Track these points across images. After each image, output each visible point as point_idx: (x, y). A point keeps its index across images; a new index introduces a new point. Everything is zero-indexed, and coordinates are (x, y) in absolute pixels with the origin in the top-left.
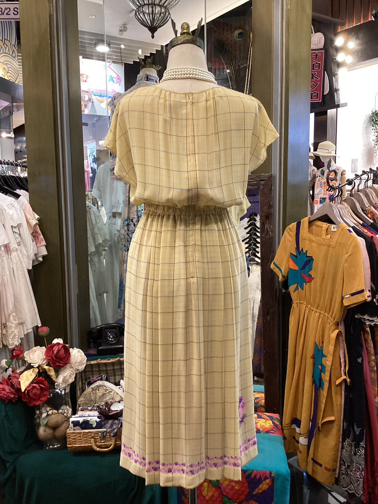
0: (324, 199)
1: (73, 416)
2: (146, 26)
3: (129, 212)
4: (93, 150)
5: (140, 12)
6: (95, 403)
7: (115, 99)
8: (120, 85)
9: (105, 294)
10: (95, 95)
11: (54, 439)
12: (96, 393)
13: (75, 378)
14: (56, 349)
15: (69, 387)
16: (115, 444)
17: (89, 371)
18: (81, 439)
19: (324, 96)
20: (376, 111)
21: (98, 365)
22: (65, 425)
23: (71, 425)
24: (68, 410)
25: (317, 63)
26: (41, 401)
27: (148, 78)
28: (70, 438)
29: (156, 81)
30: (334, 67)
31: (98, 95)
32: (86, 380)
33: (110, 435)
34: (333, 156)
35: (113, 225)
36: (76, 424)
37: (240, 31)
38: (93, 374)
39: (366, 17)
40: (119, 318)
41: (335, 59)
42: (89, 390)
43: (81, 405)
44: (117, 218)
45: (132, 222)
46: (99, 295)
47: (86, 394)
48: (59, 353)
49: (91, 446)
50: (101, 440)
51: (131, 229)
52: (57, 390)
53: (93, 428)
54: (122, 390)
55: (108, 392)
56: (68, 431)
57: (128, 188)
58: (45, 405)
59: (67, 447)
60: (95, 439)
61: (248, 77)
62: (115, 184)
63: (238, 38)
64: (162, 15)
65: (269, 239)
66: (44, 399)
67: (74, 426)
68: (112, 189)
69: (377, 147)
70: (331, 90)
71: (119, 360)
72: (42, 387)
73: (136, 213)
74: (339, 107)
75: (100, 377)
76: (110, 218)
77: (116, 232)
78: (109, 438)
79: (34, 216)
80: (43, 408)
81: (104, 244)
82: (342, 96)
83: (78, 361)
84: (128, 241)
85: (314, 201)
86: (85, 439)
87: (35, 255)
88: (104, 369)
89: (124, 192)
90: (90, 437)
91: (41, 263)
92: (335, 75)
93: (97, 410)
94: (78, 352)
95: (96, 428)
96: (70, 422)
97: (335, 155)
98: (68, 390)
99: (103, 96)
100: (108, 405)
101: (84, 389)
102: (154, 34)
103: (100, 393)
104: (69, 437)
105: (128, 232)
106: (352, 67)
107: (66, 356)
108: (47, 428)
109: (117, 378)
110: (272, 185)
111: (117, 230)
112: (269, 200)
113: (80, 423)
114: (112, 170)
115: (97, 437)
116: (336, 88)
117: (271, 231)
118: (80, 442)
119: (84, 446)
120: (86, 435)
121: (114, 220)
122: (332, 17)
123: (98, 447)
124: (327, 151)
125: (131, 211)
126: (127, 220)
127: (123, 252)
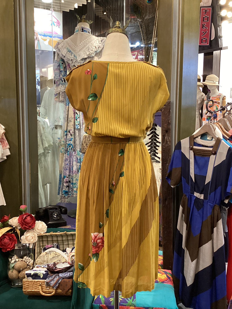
3: (67, 126)
7: (59, 44)
8: (59, 28)
10: (40, 35)
16: (56, 292)
18: (31, 286)
19: (211, 41)
25: (206, 17)
27: (83, 30)
29: (89, 32)
30: (218, 19)
31: (42, 35)
34: (217, 86)
35: (55, 135)
36: (29, 275)
40: (59, 202)
41: (219, 14)
44: (58, 129)
45: (69, 132)
46: (44, 185)
49: (39, 292)
50: (46, 288)
51: (68, 138)
53: (41, 279)
56: (24, 280)
57: (67, 108)
59: (23, 291)
60: (42, 286)
61: (155, 32)
62: (57, 105)
63: (148, 3)
65: (168, 147)
68: (55, 108)
70: (216, 37)
73: (73, 127)
74: (222, 49)
76: (53, 129)
77: (57, 139)
81: (49, 148)
85: (203, 118)
86: (35, 286)
89: (64, 111)
90: (39, 285)
91: (5, 161)
92: (219, 26)
95: (43, 279)
99: (46, 36)
104: (24, 284)
110: (170, 109)
111: (58, 138)
112: (168, 119)
113: (32, 275)
114: (56, 95)
115: (43, 285)
116: (220, 35)
117: (170, 141)
118: (31, 288)
119: (34, 291)
120: (36, 283)
121: (56, 130)
123: (43, 293)
124: (212, 82)
125: (68, 125)
126: (66, 131)
127: (64, 154)
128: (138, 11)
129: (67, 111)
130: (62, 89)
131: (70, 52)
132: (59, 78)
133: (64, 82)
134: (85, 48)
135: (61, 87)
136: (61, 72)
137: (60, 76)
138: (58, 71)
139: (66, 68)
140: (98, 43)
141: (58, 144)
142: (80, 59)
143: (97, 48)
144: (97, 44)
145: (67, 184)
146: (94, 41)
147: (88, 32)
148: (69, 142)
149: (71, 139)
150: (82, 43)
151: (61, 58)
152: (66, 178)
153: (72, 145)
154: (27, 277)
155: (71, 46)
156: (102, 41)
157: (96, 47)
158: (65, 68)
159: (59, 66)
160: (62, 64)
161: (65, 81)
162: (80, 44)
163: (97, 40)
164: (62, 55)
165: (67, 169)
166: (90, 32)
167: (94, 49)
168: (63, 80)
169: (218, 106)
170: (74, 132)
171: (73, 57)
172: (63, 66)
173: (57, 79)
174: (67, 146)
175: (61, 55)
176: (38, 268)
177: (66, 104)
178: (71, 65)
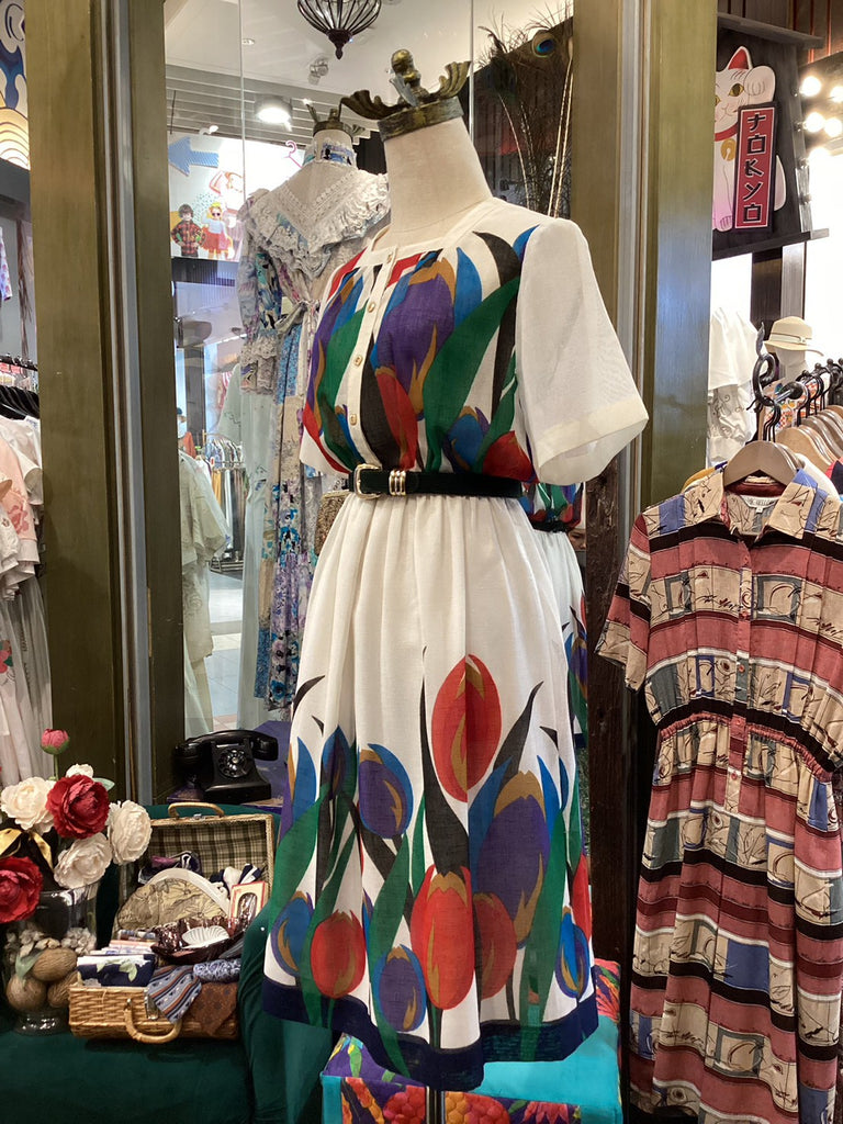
1: (95, 953)
2: (324, 30)
6: (157, 923)
7: (252, 202)
11: (44, 1007)
12: (160, 898)
14: (76, 790)
15: (95, 889)
16: (183, 1027)
18: (101, 1009)
19: (773, 214)
21: (176, 829)
23: (79, 974)
24: (86, 938)
25: (757, 137)
28: (75, 1005)
29: (348, 161)
30: (797, 143)
36: (89, 971)
38: (162, 852)
41: (800, 127)
42: (145, 890)
43: (124, 926)
45: (286, 491)
47: (137, 901)
49: (125, 1028)
50: (148, 1014)
54: (225, 893)
55: (189, 896)
56: (74, 988)
58: (30, 925)
59: (70, 1026)
60: (134, 1011)
63: (539, 54)
65: (607, 533)
66: (22, 909)
70: (792, 200)
72: (24, 879)
74: (809, 239)
75: (176, 859)
80: (25, 933)
82: (817, 214)
86: (111, 1008)
88: (190, 839)
90: (123, 1004)
92: (800, 164)
98: (92, 894)
102: (343, 49)
103: (168, 900)
104: (74, 1002)
106: (839, 145)
107: (97, 813)
108: (30, 982)
109: (221, 863)
113: (98, 970)
114: (246, 369)
115: (138, 1007)
116: (802, 194)
117: (613, 514)
118: (98, 1015)
119: (107, 1026)
120: (113, 998)
122: (794, 29)
123: (139, 1032)
124: (795, 340)
125: (284, 466)
126: (278, 488)
127: (272, 563)
128: (508, 81)
131: (286, 224)
132: (253, 313)
133: (270, 326)
135: (262, 342)
136: (260, 293)
137: (257, 307)
138: (253, 292)
140: (375, 192)
142: (315, 249)
143: (373, 208)
145: (281, 662)
147: (345, 160)
148: (284, 522)
149: (292, 511)
150: (323, 195)
151: (261, 249)
152: (277, 641)
153: (295, 532)
154: (83, 978)
155: (290, 208)
157: (368, 207)
158: (275, 280)
159: (254, 274)
160: (266, 267)
161: (273, 323)
162: (319, 199)
165: (279, 612)
166: (354, 162)
167: (364, 214)
168: (267, 319)
170: (303, 490)
172: (268, 274)
173: (247, 317)
174: (280, 534)
175: (257, 238)
176: (127, 939)
177: (278, 397)
178: (291, 269)
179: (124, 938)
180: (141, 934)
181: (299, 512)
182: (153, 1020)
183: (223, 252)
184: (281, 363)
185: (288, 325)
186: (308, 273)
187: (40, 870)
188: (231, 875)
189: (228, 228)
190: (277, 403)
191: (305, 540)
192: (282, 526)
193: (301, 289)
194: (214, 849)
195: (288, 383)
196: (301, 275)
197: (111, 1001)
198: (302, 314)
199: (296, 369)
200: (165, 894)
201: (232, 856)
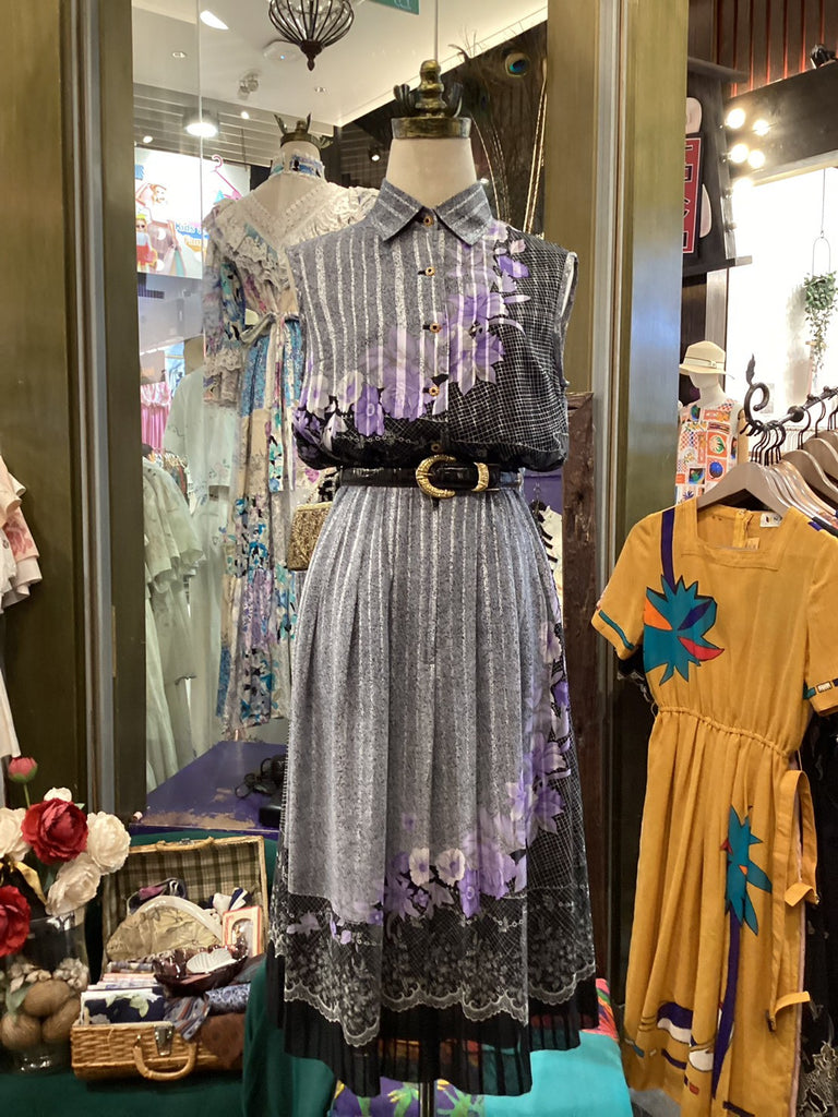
0: (699, 471)
1: (91, 987)
2: (297, 42)
3: (247, 483)
4: (179, 361)
5: (280, 6)
6: (150, 953)
7: (217, 212)
9: (188, 682)
10: (183, 233)
11: (40, 1044)
12: (152, 927)
13: (100, 889)
14: (49, 815)
15: (83, 912)
16: (196, 1060)
17: (136, 872)
18: (107, 1049)
19: (699, 240)
20: (814, 278)
21: (160, 856)
22: (69, 1010)
23: (85, 1011)
24: (77, 969)
26: (9, 947)
27: (297, 165)
28: (79, 1045)
29: (317, 173)
30: (722, 173)
31: (189, 234)
32: (128, 893)
33: (182, 1038)
34: (720, 375)
35: (212, 518)
36: (96, 1007)
37: (519, 56)
38: (145, 880)
39: (794, 64)
40: (222, 738)
41: (725, 157)
42: (133, 918)
43: (113, 958)
44: (221, 500)
45: (254, 505)
46: (173, 684)
47: (127, 929)
48: (58, 826)
49: (134, 1066)
50: (160, 1050)
51: (250, 523)
52: (51, 921)
53: (140, 1019)
54: (218, 920)
55: (182, 923)
56: (76, 1027)
57: (246, 423)
58: (21, 958)
59: (73, 1069)
60: (144, 1048)
61: (536, 164)
62: (217, 420)
63: (514, 73)
64: (334, 16)
65: (585, 548)
66: (15, 942)
67: (91, 1014)
68: (210, 431)
69: (816, 357)
70: (717, 227)
71: (211, 843)
72: (13, 912)
73: (263, 485)
74: (733, 265)
75: (165, 886)
76: (204, 500)
77: (218, 534)
78: (179, 1044)
79: (12, 485)
80: (15, 966)
81: (186, 562)
82: (740, 242)
83: (108, 847)
84: (244, 552)
85: (676, 478)
86: (118, 1047)
87: (12, 580)
88: (175, 865)
89: (236, 435)
90: (133, 1041)
91: (26, 601)
92: (725, 193)
93: (152, 970)
94: (109, 822)
95: (146, 1019)
96: (83, 1004)
97: (723, 372)
98: (80, 920)
100: (180, 957)
101: (122, 915)
102: (315, 60)
103: (160, 928)
104: (77, 1041)
105: (245, 531)
106: (762, 176)
107: (76, 833)
108: (22, 1017)
109: (208, 889)
110: (591, 419)
111: (220, 529)
112: (584, 455)
113: (108, 1005)
114: (209, 381)
115: (148, 1043)
116: (726, 222)
117: (590, 530)
118: (104, 1055)
119: (115, 1067)
120: (120, 1036)
121: (213, 504)
122: (718, 63)
123: (150, 1069)
124: (706, 364)
125: (251, 480)
126: (242, 501)
128: (480, 100)
129: (245, 434)
130: (229, 361)
131: (254, 235)
132: (218, 324)
133: (234, 338)
134: (303, 224)
135: (226, 354)
136: (225, 304)
137: (221, 318)
138: (217, 302)
139: (243, 295)
140: (346, 204)
141: (221, 548)
143: (345, 221)
144: (345, 208)
145: (246, 680)
146: (335, 198)
147: (314, 172)
148: (252, 538)
149: (260, 526)
150: (293, 207)
151: (226, 259)
153: (263, 548)
155: (258, 218)
156: (359, 199)
157: (339, 220)
158: (239, 292)
159: (219, 284)
161: (237, 335)
162: (288, 211)
163: (344, 196)
164: (227, 249)
165: (246, 629)
166: (322, 174)
167: (336, 227)
168: (232, 330)
169: (725, 438)
170: (270, 505)
171: (265, 251)
172: (233, 285)
173: (211, 328)
175: (223, 249)
176: (118, 972)
177: (242, 410)
178: (259, 280)
179: (115, 970)
180: (134, 966)
181: (267, 528)
182: (164, 1056)
183: (147, 264)
184: (247, 375)
185: (254, 336)
186: (276, 284)
187: (28, 902)
188: (221, 900)
189: (153, 239)
190: (241, 416)
191: (272, 556)
192: (250, 540)
193: (269, 301)
194: (200, 875)
195: (256, 396)
196: (269, 286)
197: (118, 1039)
198: (268, 326)
199: (265, 382)
200: (155, 921)
201: (218, 881)
